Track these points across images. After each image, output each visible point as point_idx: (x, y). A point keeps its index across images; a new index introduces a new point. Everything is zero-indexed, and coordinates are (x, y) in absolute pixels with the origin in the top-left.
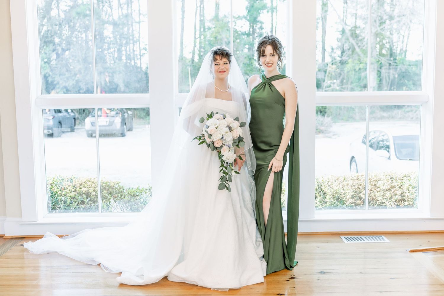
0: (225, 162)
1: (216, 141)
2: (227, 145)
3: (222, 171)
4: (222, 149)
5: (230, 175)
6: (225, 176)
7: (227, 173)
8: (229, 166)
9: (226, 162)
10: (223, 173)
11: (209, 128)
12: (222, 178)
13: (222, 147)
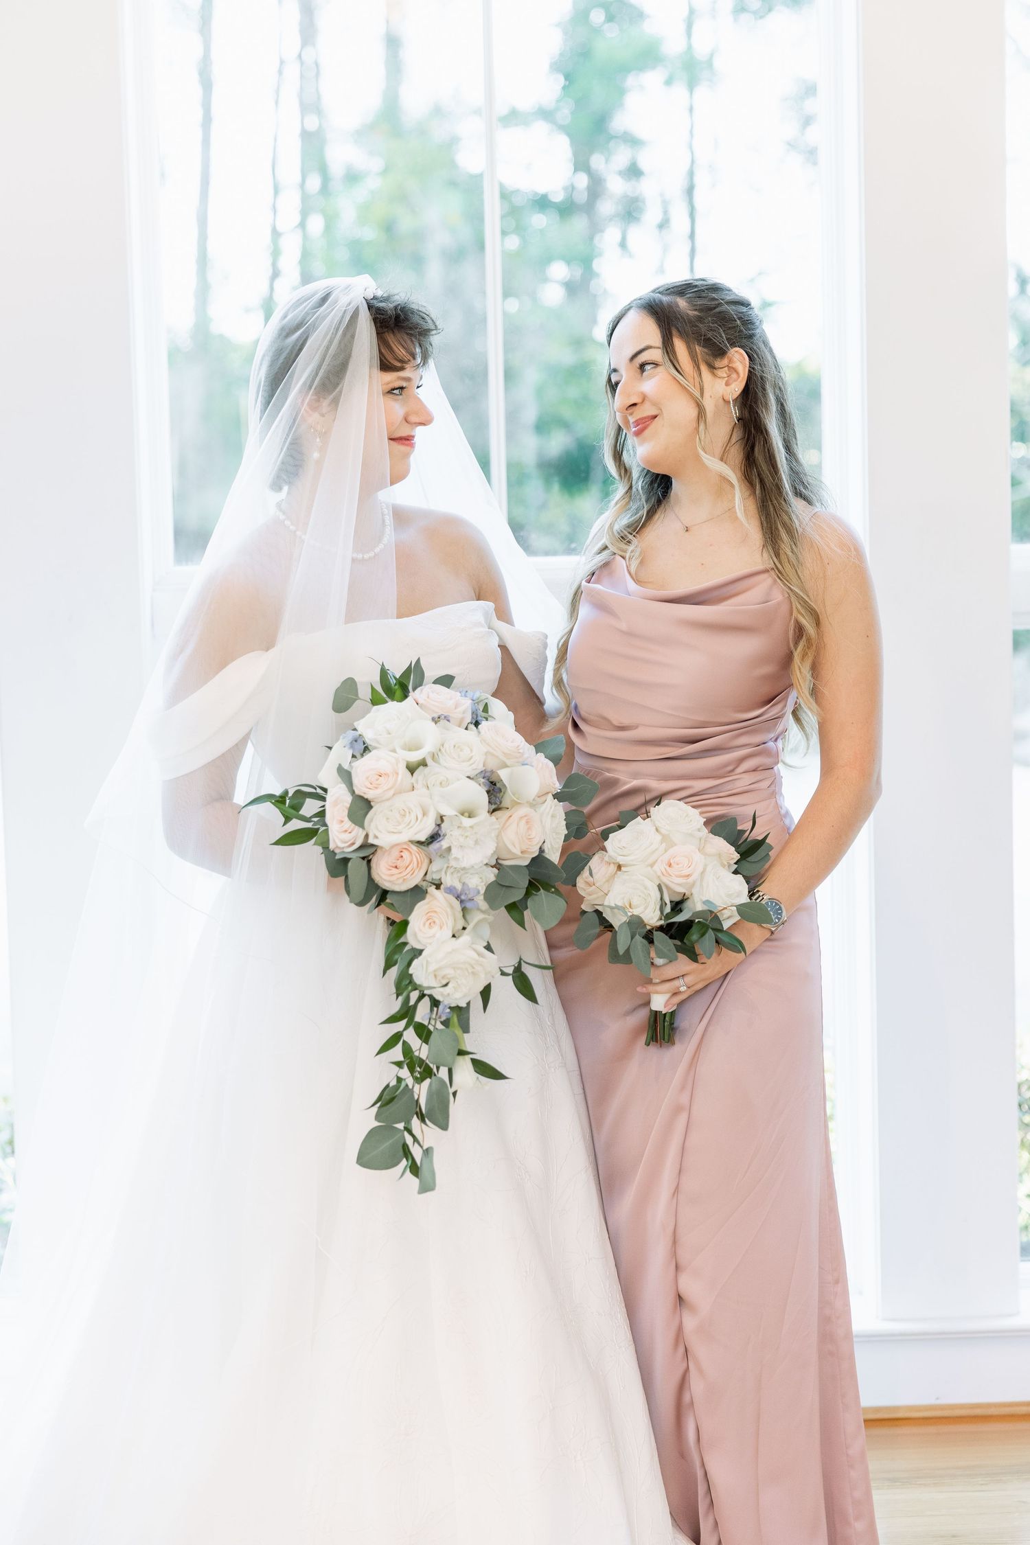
0: (422, 996)
1: (393, 847)
2: (450, 890)
3: (397, 1053)
4: (420, 909)
5: (442, 1081)
6: (410, 1081)
7: (424, 1072)
8: (446, 1023)
9: (431, 997)
10: (399, 1064)
11: (368, 756)
12: (386, 1097)
13: (417, 893)
